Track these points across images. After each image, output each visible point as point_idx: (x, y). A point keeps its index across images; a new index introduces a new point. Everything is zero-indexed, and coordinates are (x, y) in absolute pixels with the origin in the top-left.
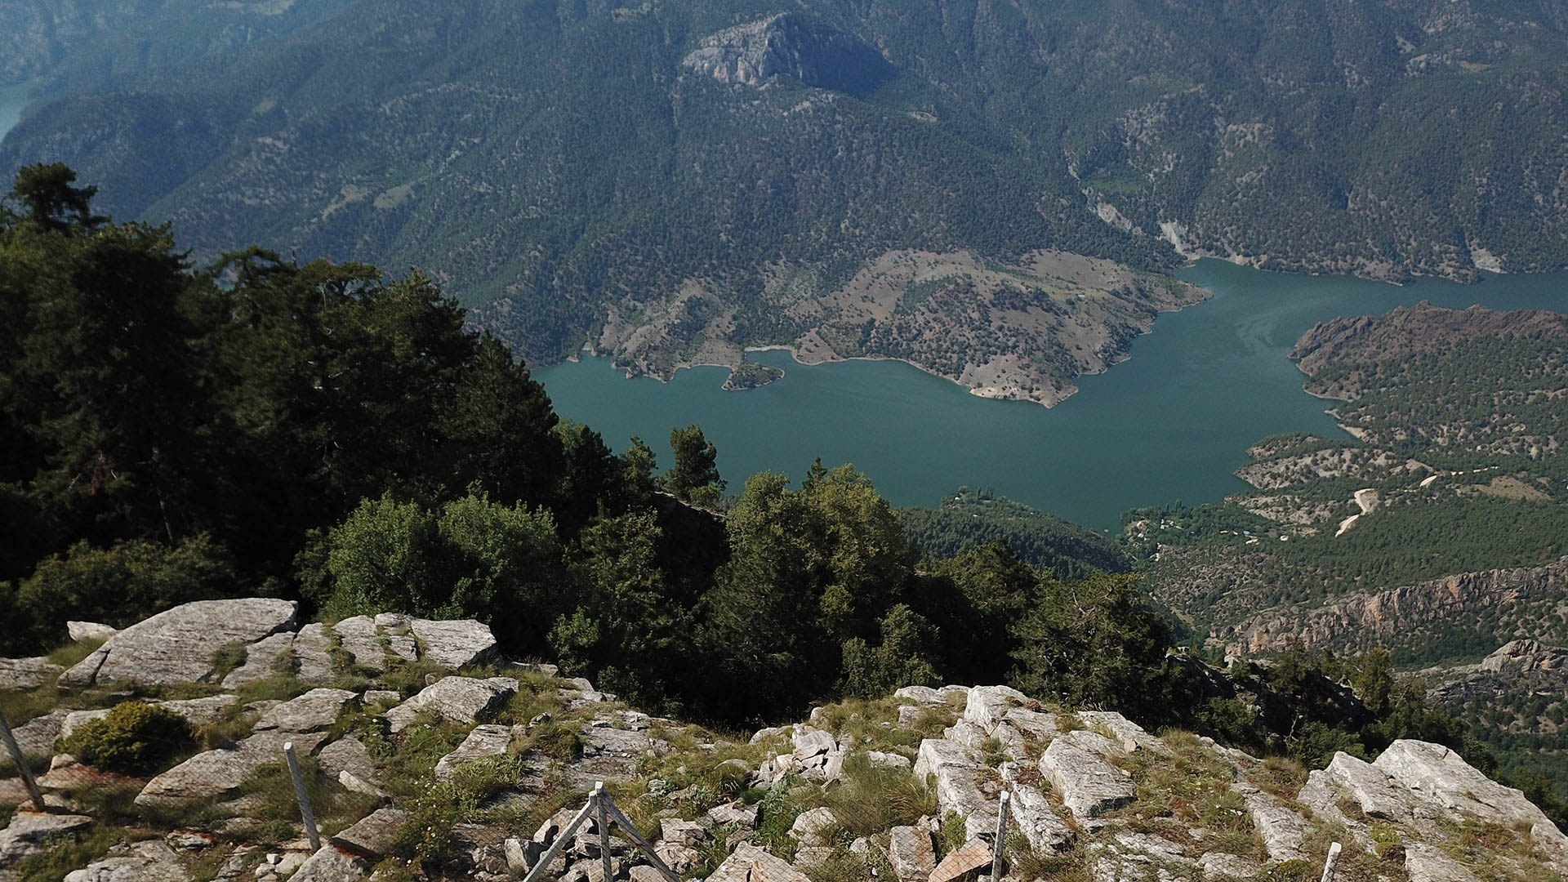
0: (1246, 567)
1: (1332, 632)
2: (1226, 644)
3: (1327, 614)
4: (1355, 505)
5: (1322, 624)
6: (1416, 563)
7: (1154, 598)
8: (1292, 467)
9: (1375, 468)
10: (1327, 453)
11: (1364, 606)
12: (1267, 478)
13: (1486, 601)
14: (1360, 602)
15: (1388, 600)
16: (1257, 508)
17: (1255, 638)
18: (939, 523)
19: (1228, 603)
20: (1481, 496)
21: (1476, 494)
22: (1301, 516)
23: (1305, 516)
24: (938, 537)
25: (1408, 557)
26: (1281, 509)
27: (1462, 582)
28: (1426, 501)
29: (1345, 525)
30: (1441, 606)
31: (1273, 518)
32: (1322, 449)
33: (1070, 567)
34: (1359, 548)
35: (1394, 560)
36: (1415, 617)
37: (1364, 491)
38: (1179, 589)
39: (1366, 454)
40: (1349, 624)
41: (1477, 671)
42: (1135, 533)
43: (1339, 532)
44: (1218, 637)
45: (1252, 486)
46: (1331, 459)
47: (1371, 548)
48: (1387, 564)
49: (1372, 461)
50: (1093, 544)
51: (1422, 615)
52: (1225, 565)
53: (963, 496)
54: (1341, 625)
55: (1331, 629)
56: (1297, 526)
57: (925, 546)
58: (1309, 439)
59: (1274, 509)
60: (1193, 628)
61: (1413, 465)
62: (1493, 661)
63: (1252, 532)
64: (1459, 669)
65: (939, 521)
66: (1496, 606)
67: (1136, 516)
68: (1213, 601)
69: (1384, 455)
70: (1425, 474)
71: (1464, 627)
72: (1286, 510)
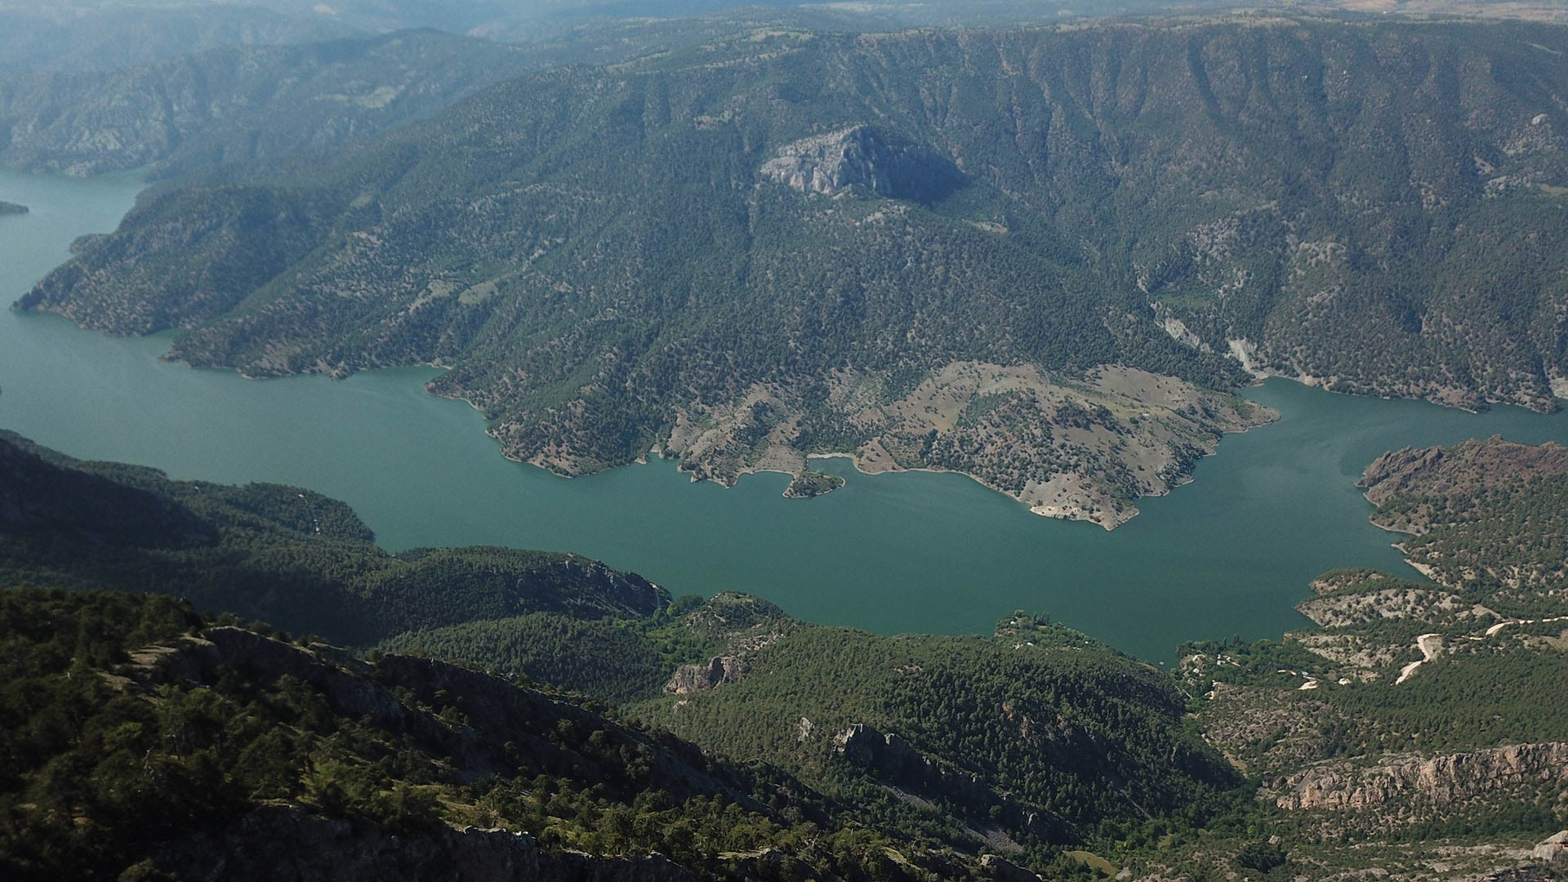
0: (1301, 714)
1: (1386, 794)
2: (1278, 796)
3: (1381, 774)
4: (1417, 650)
5: (1375, 785)
6: (1476, 724)
7: (1207, 740)
8: (1354, 605)
9: (1440, 611)
10: (1391, 593)
11: (1419, 770)
12: (1329, 615)
13: (1545, 774)
14: (1415, 765)
15: (1444, 765)
16: (1317, 647)
17: (1307, 793)
18: (989, 665)
19: (1281, 751)
20: (1551, 651)
21: (1544, 647)
22: (1362, 659)
23: (1366, 658)
24: (987, 681)
25: (1468, 716)
26: (1341, 650)
27: (1520, 752)
28: (1492, 651)
29: (1408, 670)
30: (1499, 776)
31: (1333, 658)
32: (1385, 589)
33: (1120, 710)
34: (1419, 700)
35: (1453, 719)
36: (1472, 785)
37: (1428, 635)
38: (1233, 732)
39: (1431, 597)
40: (1403, 787)
41: (1528, 858)
42: (1191, 668)
43: (1400, 680)
44: (1270, 787)
45: (1313, 622)
46: (1395, 599)
47: (1432, 701)
48: (1446, 722)
49: (1437, 603)
50: (1146, 681)
51: (1478, 784)
52: (1280, 711)
53: (1019, 620)
54: (1395, 787)
55: (1385, 790)
56: (1358, 669)
57: (973, 689)
58: (1374, 576)
59: (1334, 649)
60: (1245, 775)
61: (1479, 611)
62: (1545, 849)
63: (1311, 672)
64: (1511, 853)
65: (988, 662)
66: (1556, 780)
67: (1193, 649)
68: (1267, 748)
69: (1450, 598)
70: (1492, 621)
71: (1522, 800)
72: (1347, 651)
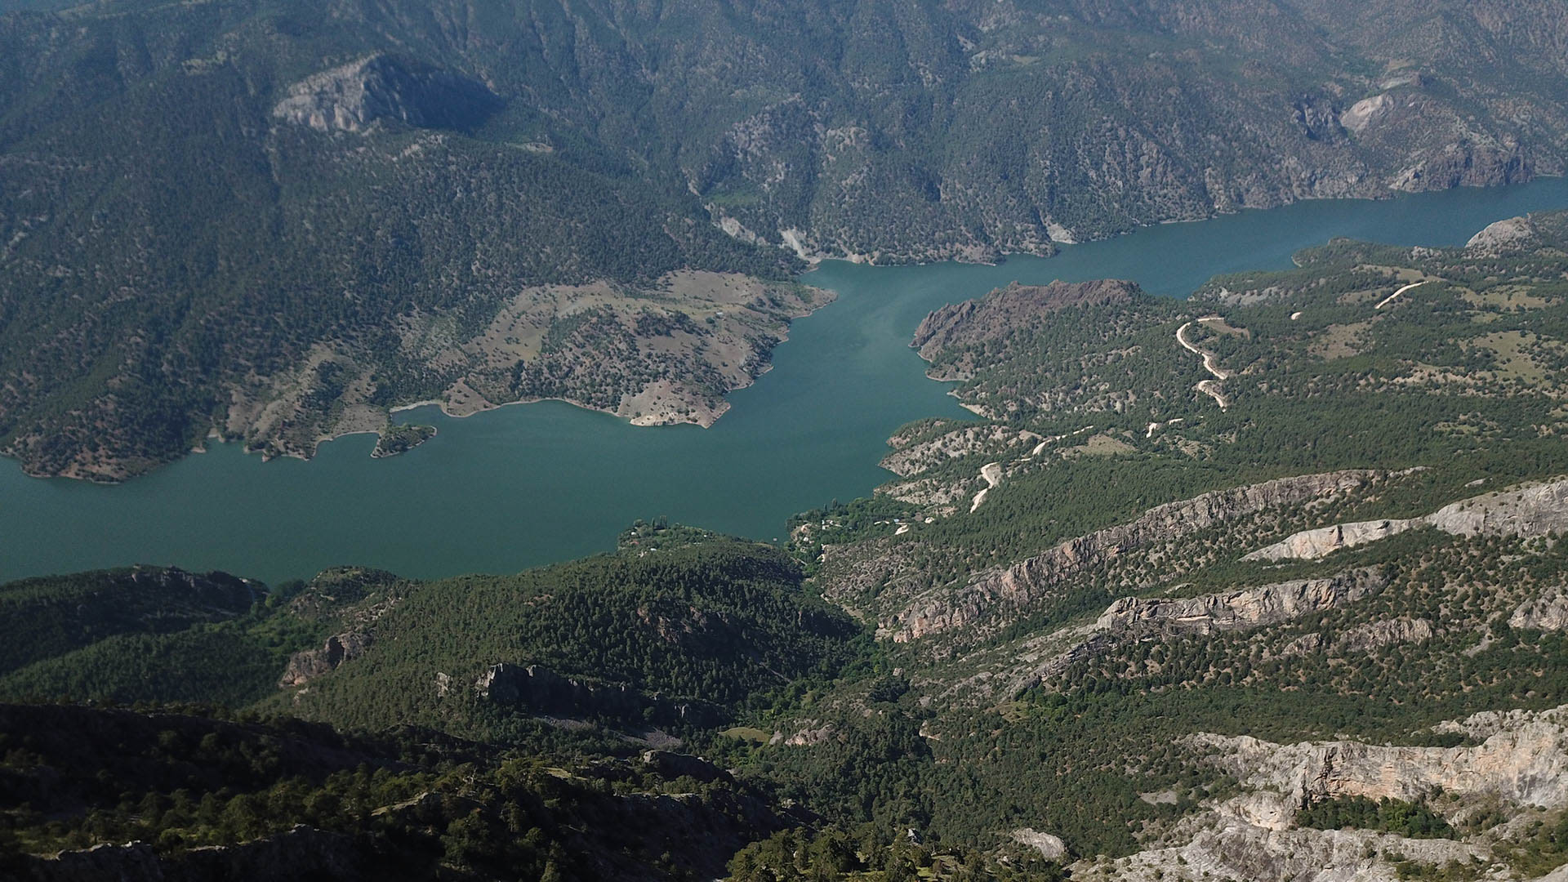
0: (899, 556)
1: (979, 608)
2: (894, 632)
3: (972, 592)
4: (982, 480)
5: (969, 603)
6: (1038, 531)
7: (826, 599)
8: (926, 452)
9: (994, 442)
10: (953, 435)
11: (1000, 580)
12: (907, 465)
13: (1095, 559)
14: (997, 577)
15: (1019, 572)
16: (902, 495)
17: (917, 624)
18: (617, 577)
19: (889, 593)
20: (1083, 457)
21: (1078, 455)
22: (940, 498)
23: (944, 496)
24: (618, 592)
25: (1031, 526)
26: (922, 493)
27: (1075, 546)
28: (1040, 467)
29: (978, 499)
30: (1062, 570)
31: (917, 502)
32: (948, 432)
33: (746, 590)
34: (991, 522)
35: (1020, 531)
36: (1043, 583)
37: (988, 466)
38: (847, 586)
39: (985, 431)
40: (991, 599)
41: (1094, 631)
42: (801, 538)
43: (974, 508)
44: (885, 626)
45: (895, 474)
46: (957, 440)
47: (1001, 520)
48: (1015, 535)
49: (991, 436)
50: (764, 559)
51: (1048, 580)
52: (882, 558)
53: (639, 530)
54: (985, 600)
55: (978, 605)
56: (938, 507)
57: (607, 604)
58: (937, 424)
59: (917, 493)
60: (863, 622)
61: (1025, 436)
62: (1105, 619)
63: (901, 518)
64: (1080, 630)
65: (617, 573)
66: (1104, 562)
67: (799, 521)
68: (877, 593)
69: (1000, 430)
70: (1035, 442)
71: (1082, 585)
72: (927, 493)
